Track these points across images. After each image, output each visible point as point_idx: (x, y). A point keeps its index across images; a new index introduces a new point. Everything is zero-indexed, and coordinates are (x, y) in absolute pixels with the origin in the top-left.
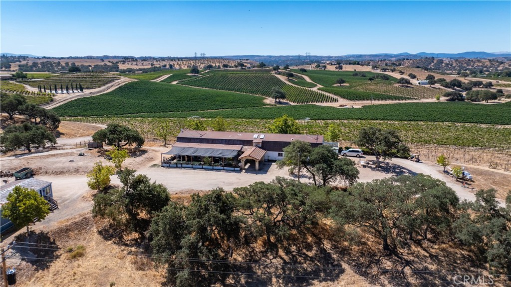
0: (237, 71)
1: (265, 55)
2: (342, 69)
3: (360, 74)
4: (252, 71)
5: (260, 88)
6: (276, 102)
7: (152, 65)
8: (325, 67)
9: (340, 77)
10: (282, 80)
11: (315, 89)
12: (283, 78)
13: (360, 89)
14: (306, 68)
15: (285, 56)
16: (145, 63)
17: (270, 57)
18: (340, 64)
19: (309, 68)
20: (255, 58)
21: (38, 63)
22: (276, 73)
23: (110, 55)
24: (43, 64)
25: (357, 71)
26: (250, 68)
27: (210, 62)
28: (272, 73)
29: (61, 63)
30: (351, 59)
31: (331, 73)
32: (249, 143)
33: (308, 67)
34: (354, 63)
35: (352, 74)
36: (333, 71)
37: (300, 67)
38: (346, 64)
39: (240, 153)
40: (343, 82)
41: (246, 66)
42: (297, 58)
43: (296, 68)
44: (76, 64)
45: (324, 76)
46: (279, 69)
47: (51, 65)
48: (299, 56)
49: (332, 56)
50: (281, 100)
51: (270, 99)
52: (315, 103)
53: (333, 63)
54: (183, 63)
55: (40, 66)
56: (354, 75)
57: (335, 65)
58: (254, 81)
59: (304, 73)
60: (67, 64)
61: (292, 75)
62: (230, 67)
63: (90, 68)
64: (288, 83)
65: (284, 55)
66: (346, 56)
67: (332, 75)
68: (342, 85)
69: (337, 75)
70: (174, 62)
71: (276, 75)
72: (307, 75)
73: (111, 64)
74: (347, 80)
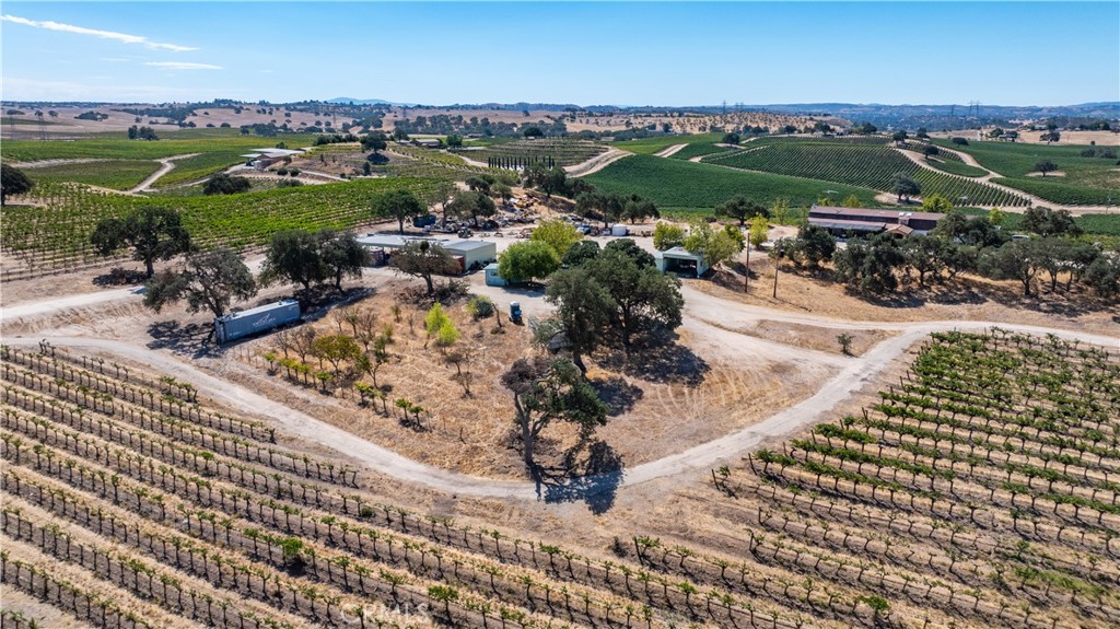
0: (815, 139)
1: (865, 103)
2: (1057, 139)
3: (1101, 151)
4: (848, 140)
5: (868, 174)
6: (900, 200)
7: (628, 124)
8: (1015, 135)
9: (1047, 158)
10: (913, 159)
11: (983, 181)
12: (915, 157)
13: (1090, 184)
14: (966, 137)
15: (915, 107)
16: (613, 120)
17: (878, 108)
18: (1055, 127)
19: (976, 136)
20: (842, 111)
21: (424, 118)
22: (899, 147)
23: (531, 103)
24: (433, 119)
25: (1097, 144)
26: (842, 134)
27: (746, 119)
28: (891, 145)
29: (464, 119)
30: (1093, 115)
31: (1028, 149)
32: (894, 220)
33: (972, 134)
34: (1095, 127)
35: (1079, 151)
36: (1035, 145)
37: (954, 134)
38: (1073, 129)
39: (884, 229)
40: (1052, 168)
41: (833, 130)
42: (946, 112)
43: (942, 136)
44: (491, 121)
45: (1009, 154)
46: (907, 138)
47: (447, 121)
48: (953, 107)
49: (1040, 106)
50: (910, 198)
51: (888, 194)
52: (981, 206)
53: (1037, 126)
54: (689, 121)
55: (428, 123)
56: (1083, 154)
57: (1041, 129)
58: (853, 161)
59: (962, 147)
60: (474, 120)
61: (934, 151)
62: (800, 132)
63: (515, 129)
64: (925, 166)
65: (913, 105)
66: (1082, 108)
67: (1028, 153)
68: (1048, 174)
69: (1039, 153)
70: (670, 119)
71: (900, 150)
72: (968, 153)
73: (552, 122)
74: (1060, 165)
